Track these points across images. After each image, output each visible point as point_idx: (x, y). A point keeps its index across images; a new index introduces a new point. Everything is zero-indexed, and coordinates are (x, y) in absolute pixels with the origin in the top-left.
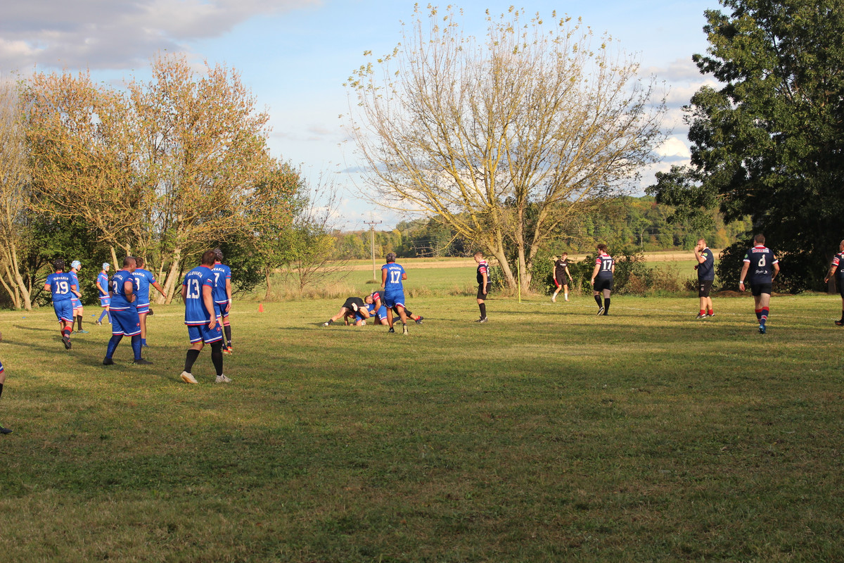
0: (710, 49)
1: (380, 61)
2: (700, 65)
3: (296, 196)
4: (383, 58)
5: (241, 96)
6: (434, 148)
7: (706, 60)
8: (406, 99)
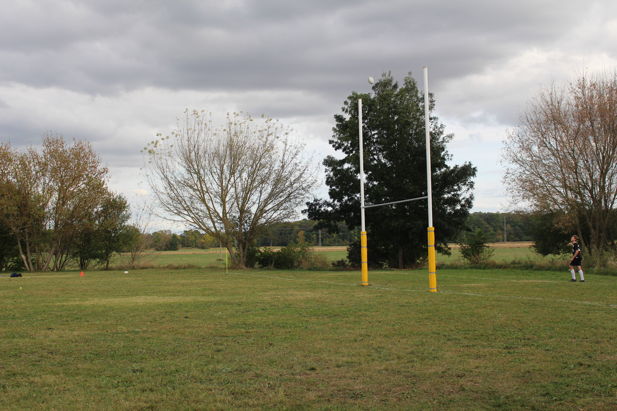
0: (334, 136)
1: (163, 139)
2: (333, 146)
4: (165, 138)
7: (336, 143)
8: (180, 161)
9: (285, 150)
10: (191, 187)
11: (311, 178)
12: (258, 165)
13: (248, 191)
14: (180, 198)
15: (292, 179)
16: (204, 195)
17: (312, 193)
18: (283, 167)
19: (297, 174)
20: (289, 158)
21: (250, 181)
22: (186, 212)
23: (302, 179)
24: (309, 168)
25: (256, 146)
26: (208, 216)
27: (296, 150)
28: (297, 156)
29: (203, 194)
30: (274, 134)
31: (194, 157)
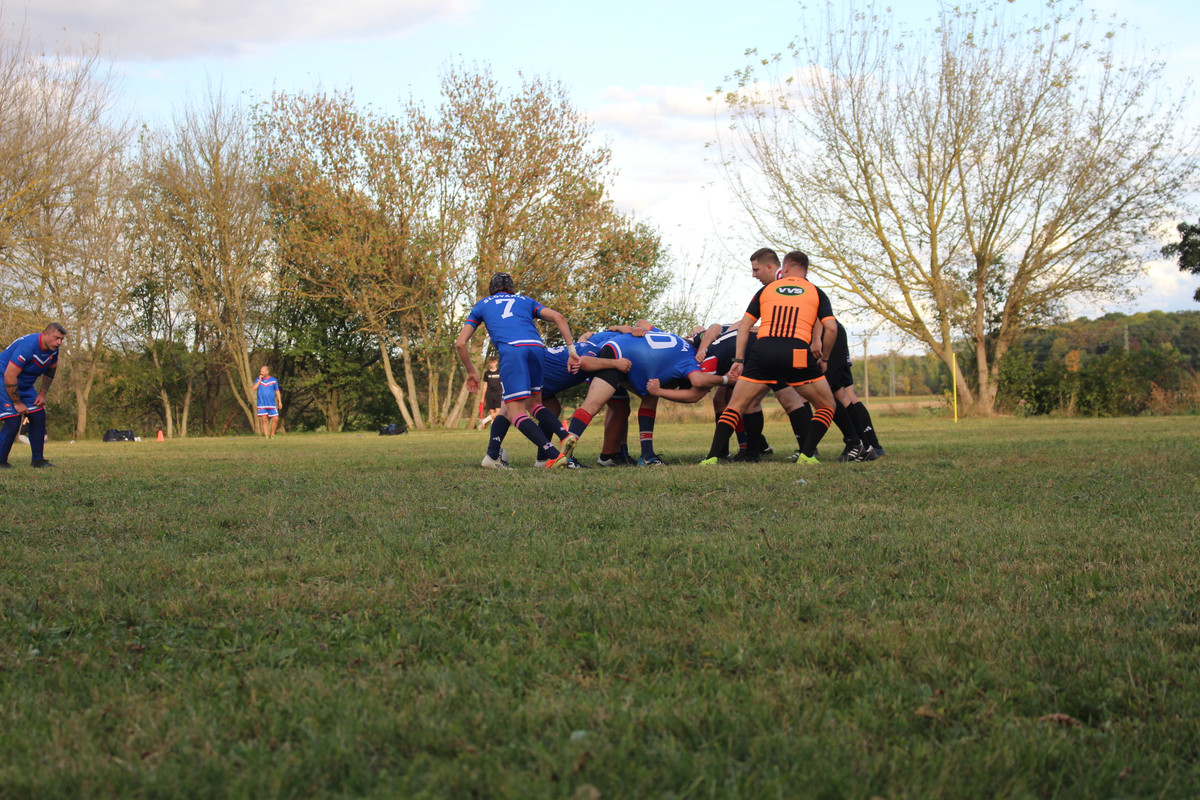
1: (764, 63)
3: (656, 270)
4: (770, 59)
5: (571, 123)
6: (853, 195)
8: (810, 122)
9: (1107, 83)
10: (842, 194)
11: (1178, 162)
12: (1030, 128)
13: (999, 200)
14: (813, 226)
15: (1125, 165)
16: (877, 215)
17: (1183, 201)
18: (1097, 131)
19: (1139, 149)
20: (1118, 103)
21: (1003, 171)
22: (829, 264)
23: (1155, 164)
24: (1176, 132)
25: (1022, 75)
26: (891, 271)
27: (1136, 83)
28: (1138, 100)
29: (875, 209)
30: (1072, 38)
31: (850, 111)
